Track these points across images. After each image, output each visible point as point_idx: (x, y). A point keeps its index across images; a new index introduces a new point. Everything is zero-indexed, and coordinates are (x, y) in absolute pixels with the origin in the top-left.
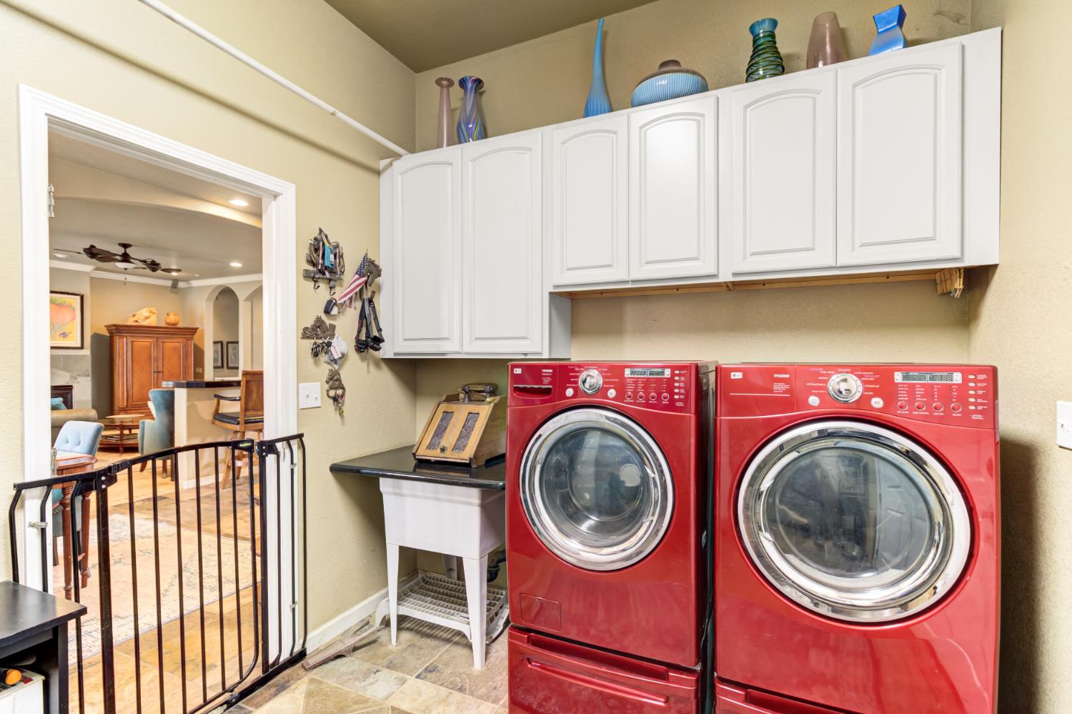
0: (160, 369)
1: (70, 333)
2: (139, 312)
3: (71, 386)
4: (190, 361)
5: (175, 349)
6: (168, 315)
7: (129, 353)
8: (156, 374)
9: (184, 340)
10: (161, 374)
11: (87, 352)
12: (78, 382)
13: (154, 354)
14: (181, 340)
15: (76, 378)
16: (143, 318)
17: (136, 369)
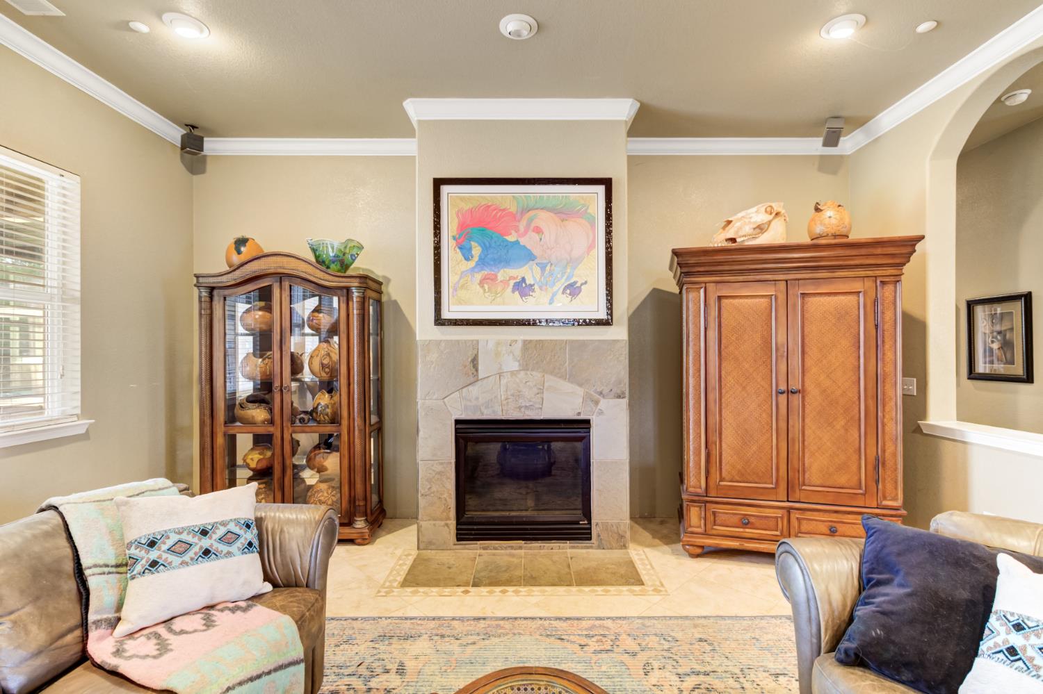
0: (796, 385)
1: (586, 283)
2: (740, 215)
3: (588, 422)
4: (889, 355)
5: (841, 315)
6: (817, 210)
7: (713, 334)
8: (783, 398)
9: (869, 284)
10: (796, 400)
11: (619, 333)
12: (601, 413)
13: (777, 336)
14: (858, 286)
15: (597, 403)
16: (748, 229)
17: (729, 381)
